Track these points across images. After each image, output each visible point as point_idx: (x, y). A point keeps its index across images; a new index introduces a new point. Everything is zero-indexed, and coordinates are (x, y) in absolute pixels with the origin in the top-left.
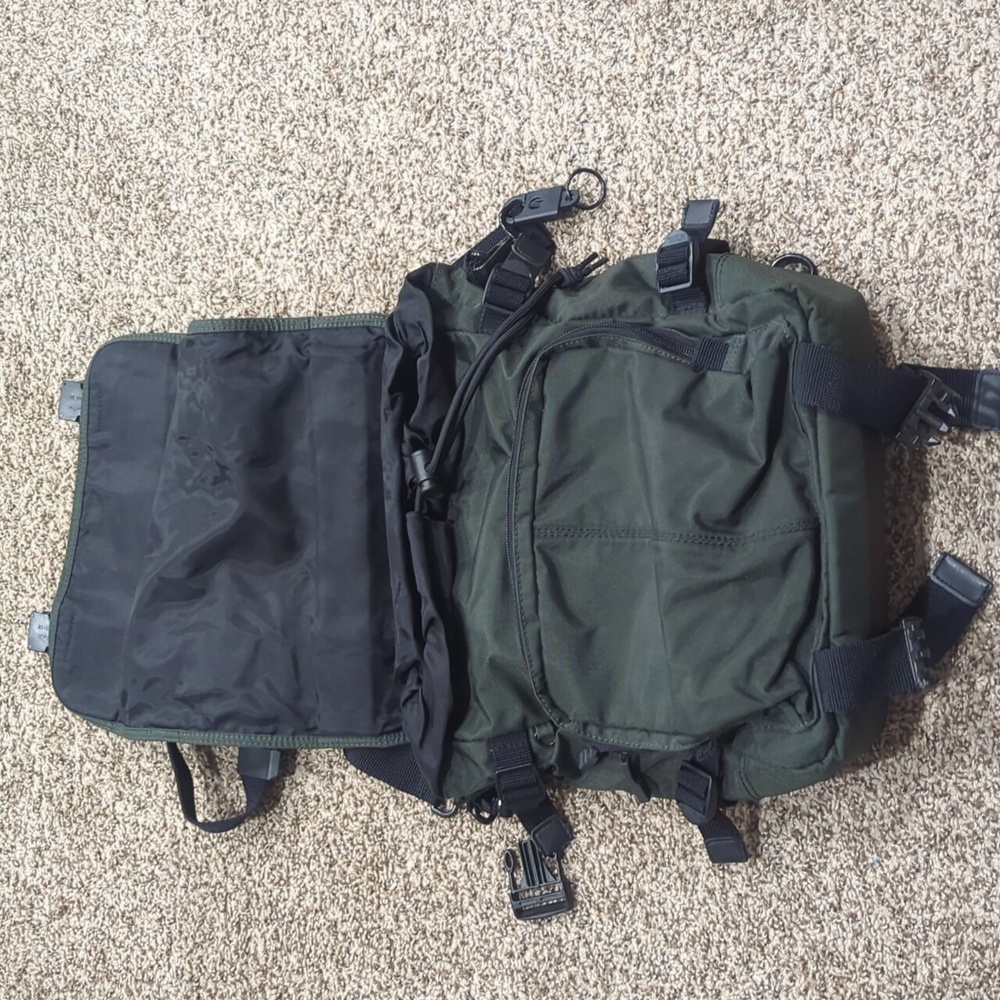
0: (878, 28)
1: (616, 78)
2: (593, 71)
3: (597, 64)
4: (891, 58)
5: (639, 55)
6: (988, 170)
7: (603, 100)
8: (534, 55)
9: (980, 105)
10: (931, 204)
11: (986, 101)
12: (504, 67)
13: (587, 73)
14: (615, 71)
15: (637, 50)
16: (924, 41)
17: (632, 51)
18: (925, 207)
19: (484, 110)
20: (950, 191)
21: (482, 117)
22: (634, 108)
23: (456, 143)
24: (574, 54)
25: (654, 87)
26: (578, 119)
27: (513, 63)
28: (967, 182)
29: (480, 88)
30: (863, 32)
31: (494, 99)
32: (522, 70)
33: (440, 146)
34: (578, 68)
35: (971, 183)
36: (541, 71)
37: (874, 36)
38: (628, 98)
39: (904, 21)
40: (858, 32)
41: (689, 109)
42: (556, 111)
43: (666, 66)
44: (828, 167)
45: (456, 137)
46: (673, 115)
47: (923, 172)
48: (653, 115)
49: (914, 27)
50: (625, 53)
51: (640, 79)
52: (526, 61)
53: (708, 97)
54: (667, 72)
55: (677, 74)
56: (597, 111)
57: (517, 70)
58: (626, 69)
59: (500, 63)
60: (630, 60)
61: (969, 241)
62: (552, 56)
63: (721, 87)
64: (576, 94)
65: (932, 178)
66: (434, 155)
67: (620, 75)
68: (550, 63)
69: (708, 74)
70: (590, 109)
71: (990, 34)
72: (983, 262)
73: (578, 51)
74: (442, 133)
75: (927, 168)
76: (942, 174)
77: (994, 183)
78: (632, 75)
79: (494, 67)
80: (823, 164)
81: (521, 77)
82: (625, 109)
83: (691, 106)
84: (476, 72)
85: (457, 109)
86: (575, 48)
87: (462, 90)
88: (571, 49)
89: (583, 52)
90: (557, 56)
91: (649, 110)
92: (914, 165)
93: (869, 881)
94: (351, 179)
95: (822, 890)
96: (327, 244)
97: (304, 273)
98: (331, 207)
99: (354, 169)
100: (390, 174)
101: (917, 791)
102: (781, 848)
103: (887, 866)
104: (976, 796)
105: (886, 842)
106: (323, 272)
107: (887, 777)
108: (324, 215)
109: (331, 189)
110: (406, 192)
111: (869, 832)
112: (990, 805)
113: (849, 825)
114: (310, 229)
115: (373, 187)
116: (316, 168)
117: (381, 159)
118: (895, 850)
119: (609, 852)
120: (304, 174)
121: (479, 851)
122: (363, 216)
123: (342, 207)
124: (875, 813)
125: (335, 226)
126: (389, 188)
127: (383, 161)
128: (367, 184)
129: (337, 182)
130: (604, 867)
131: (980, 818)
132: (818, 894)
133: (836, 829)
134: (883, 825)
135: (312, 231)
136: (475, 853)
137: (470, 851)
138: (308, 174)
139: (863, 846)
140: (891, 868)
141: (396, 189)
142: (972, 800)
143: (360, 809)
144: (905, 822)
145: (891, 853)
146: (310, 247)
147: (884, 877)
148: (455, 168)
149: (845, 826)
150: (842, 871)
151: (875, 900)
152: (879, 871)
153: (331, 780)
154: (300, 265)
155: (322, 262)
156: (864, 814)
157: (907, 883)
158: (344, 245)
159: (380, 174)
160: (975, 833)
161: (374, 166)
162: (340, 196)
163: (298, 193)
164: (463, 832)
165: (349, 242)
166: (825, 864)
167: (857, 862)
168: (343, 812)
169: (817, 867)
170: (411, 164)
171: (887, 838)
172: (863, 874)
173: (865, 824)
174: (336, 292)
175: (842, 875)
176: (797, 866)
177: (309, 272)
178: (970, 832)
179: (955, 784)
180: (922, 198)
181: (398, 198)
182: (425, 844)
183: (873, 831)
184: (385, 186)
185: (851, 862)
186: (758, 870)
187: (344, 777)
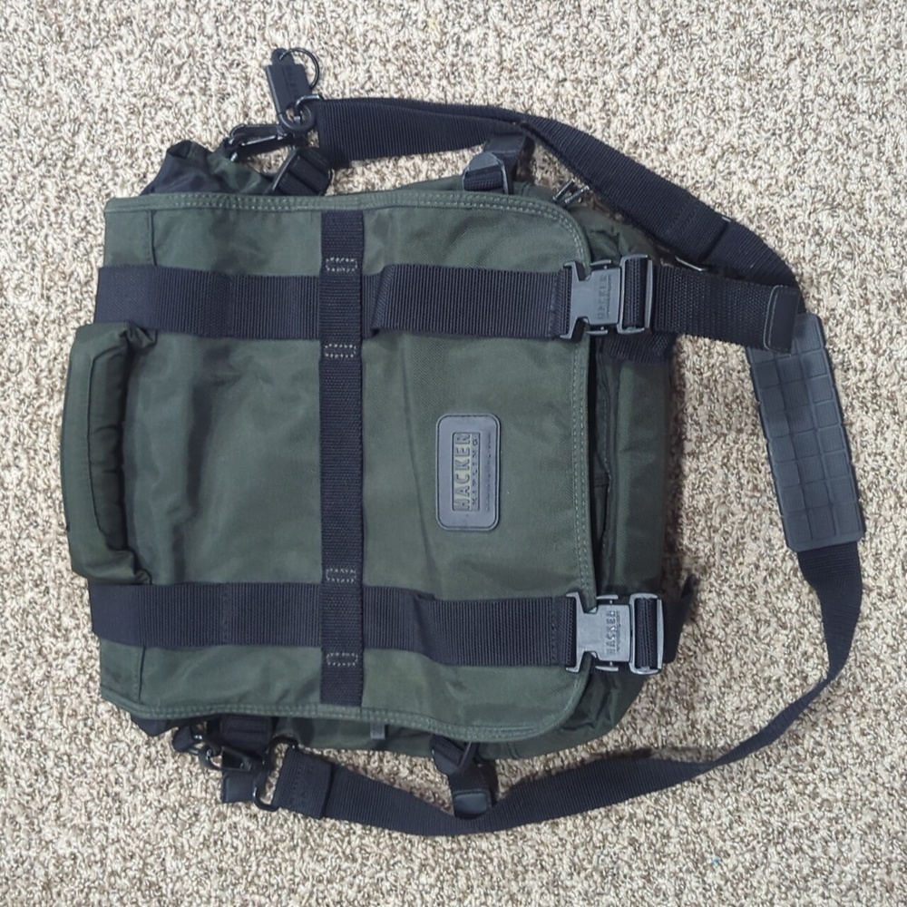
0: (691, 13)
1: (405, 44)
2: (378, 35)
3: (382, 27)
4: (706, 44)
5: (430, 21)
6: (806, 166)
7: (392, 68)
8: (306, 10)
9: (796, 99)
10: (750, 198)
11: (802, 96)
12: (269, 22)
13: (371, 36)
14: (403, 37)
15: (429, 16)
16: (739, 29)
17: (422, 17)
18: (744, 201)
19: (248, 70)
20: (770, 185)
21: (246, 78)
22: (427, 79)
23: (213, 105)
24: (355, 14)
25: (451, 58)
26: (363, 88)
27: (280, 18)
28: (787, 177)
29: (241, 44)
30: (675, 15)
31: (260, 58)
32: (292, 27)
33: (195, 108)
34: (359, 30)
35: (790, 179)
36: (316, 31)
37: (688, 20)
38: (420, 67)
39: (717, 8)
40: (671, 15)
41: (490, 84)
42: (336, 76)
43: (462, 35)
44: (644, 155)
45: (214, 99)
46: (472, 89)
47: (742, 165)
48: (448, 88)
49: (728, 14)
50: (414, 18)
51: (432, 48)
52: (297, 17)
53: (511, 72)
54: (463, 41)
55: (475, 44)
56: (385, 80)
57: (286, 28)
58: (417, 37)
59: (265, 18)
60: (421, 26)
61: (791, 236)
62: (328, 15)
63: (524, 63)
64: (358, 58)
65: (751, 171)
66: (188, 118)
67: (409, 41)
68: (326, 21)
69: (510, 48)
70: (376, 77)
71: (805, 28)
72: (804, 258)
73: (359, 11)
74: (196, 92)
75: (746, 161)
76: (760, 167)
77: (813, 178)
78: (424, 42)
79: (258, 22)
80: (638, 151)
81: (291, 36)
82: (418, 80)
83: (493, 80)
84: (235, 26)
85: (214, 66)
86: (356, 6)
87: (219, 45)
88: (351, 7)
89: (365, 12)
90: (334, 15)
91: (444, 82)
92: (732, 157)
93: (709, 881)
94: (81, 139)
95: (662, 896)
96: (52, 215)
97: (23, 249)
98: (56, 172)
99: (85, 129)
100: (131, 137)
101: (754, 788)
102: (618, 858)
103: (727, 865)
104: (810, 788)
105: (724, 841)
106: (49, 248)
107: (723, 776)
108: (46, 181)
109: (54, 150)
110: (153, 158)
111: (706, 832)
112: (825, 796)
113: (686, 828)
114: (29, 196)
115: (110, 152)
116: (34, 126)
117: (118, 119)
118: (734, 848)
119: (432, 881)
120: (17, 131)
121: (280, 896)
122: (99, 185)
123: (71, 172)
124: (713, 813)
125: (63, 194)
126: (131, 152)
127: (122, 121)
128: (102, 147)
129: (63, 144)
130: (427, 897)
131: (816, 810)
132: (659, 900)
133: (674, 833)
134: (721, 825)
135: (32, 199)
136: (275, 898)
137: (269, 897)
138: (22, 131)
139: (701, 848)
140: (731, 867)
141: (140, 154)
142: (807, 792)
143: (129, 864)
144: (743, 819)
145: (731, 852)
146: (29, 218)
147: (723, 876)
148: (214, 134)
149: (684, 830)
150: (681, 875)
151: (715, 899)
152: (719, 870)
153: (91, 834)
154: (16, 239)
155: (46, 236)
156: (701, 816)
157: (747, 880)
158: (76, 218)
159: (117, 136)
160: (811, 823)
161: (110, 127)
162: (67, 159)
163: (10, 153)
164: (259, 877)
165: (82, 214)
166: (663, 871)
167: (696, 863)
168: (109, 869)
169: (655, 875)
170: (158, 127)
171: (726, 837)
172: (702, 875)
173: (704, 824)
174: (68, 271)
175: (682, 879)
176: (636, 874)
177: (31, 248)
178: (807, 823)
179: (791, 777)
180: (740, 192)
181: (144, 165)
182: (213, 894)
183: (711, 831)
184: (127, 151)
185: (690, 865)
186: (595, 882)
187: (106, 829)
